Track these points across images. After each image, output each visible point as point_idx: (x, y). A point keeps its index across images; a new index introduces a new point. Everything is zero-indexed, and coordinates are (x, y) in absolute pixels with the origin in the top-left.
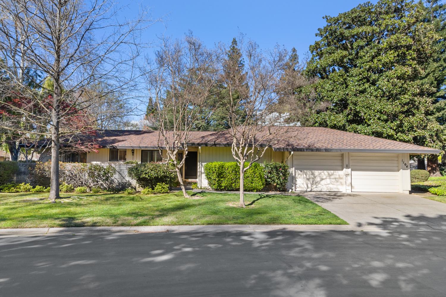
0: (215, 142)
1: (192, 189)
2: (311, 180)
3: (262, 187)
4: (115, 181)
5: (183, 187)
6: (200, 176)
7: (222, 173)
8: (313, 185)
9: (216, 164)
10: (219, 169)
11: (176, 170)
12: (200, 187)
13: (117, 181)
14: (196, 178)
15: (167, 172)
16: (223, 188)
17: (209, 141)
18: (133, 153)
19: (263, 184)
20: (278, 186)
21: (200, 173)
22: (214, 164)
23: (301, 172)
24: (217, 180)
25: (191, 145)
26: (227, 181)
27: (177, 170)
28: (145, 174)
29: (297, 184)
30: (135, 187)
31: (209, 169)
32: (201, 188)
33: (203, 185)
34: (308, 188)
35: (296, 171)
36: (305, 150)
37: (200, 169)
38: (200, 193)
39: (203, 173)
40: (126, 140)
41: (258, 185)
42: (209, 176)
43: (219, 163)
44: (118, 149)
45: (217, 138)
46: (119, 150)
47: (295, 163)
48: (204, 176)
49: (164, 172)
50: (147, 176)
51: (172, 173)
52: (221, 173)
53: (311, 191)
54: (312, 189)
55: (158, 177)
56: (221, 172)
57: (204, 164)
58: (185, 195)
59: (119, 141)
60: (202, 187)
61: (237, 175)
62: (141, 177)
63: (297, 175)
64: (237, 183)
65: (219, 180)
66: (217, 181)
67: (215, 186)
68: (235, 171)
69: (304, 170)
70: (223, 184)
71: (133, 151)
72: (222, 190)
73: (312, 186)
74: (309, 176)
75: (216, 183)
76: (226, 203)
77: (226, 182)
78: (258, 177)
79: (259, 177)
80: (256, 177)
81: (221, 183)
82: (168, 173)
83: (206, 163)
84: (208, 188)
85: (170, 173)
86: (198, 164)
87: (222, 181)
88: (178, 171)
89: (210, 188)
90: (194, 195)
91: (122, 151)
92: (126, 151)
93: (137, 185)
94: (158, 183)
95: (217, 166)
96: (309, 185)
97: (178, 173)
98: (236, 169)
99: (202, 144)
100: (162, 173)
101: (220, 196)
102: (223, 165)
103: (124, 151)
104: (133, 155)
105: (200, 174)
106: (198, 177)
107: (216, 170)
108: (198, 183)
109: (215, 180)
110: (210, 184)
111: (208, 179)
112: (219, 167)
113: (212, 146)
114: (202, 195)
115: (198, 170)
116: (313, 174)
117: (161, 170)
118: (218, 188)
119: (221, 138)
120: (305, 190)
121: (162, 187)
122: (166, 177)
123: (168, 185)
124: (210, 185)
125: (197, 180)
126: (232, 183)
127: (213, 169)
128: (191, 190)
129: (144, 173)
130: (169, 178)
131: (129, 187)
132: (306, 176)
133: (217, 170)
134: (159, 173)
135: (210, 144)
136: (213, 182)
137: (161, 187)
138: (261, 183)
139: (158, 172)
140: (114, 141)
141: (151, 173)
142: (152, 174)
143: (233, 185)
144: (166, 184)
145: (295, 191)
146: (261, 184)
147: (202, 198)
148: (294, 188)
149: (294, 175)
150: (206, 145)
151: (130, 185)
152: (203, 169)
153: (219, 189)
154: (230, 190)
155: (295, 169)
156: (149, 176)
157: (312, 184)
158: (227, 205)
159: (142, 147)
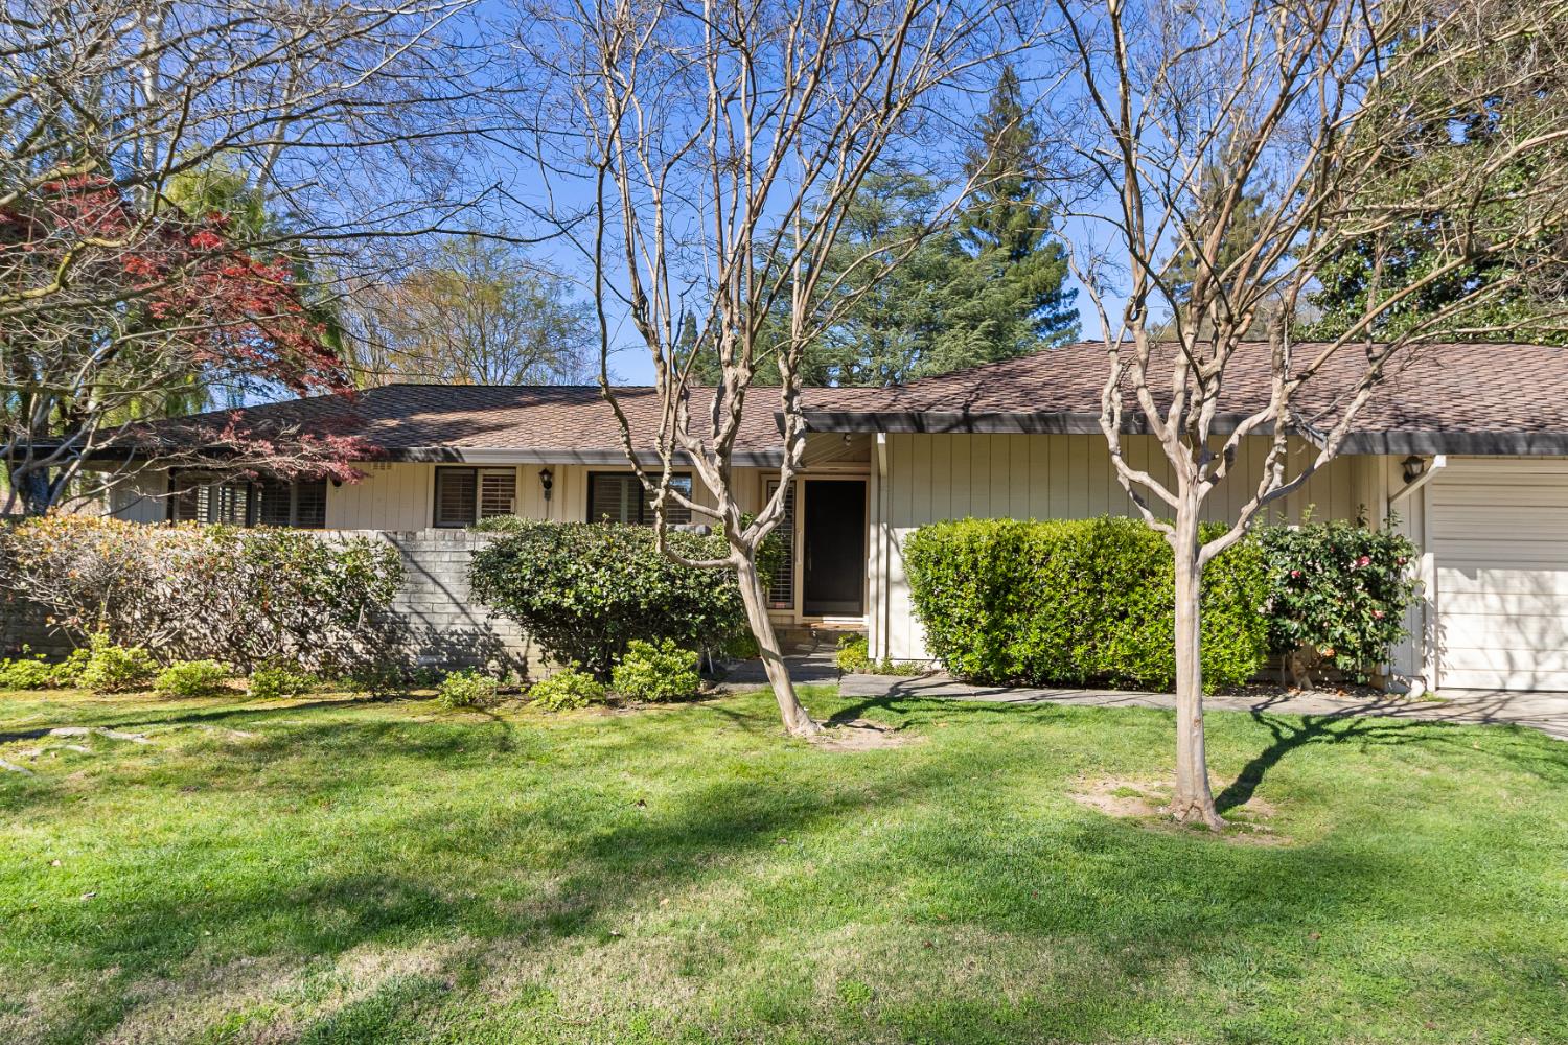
0: (966, 407)
1: (839, 673)
2: (1533, 626)
3: (1252, 663)
4: (412, 626)
5: (775, 669)
6: (883, 601)
7: (1012, 580)
8: (1541, 657)
9: (974, 530)
10: (995, 558)
11: (732, 559)
12: (879, 664)
13: (423, 628)
14: (861, 614)
15: (685, 577)
16: (1019, 668)
17: (930, 406)
18: (548, 485)
19: (1258, 651)
20: (1343, 661)
21: (883, 582)
22: (962, 532)
23: (1473, 577)
24: (983, 622)
25: (829, 422)
26: (1043, 630)
27: (736, 556)
28: (558, 584)
29: (1444, 651)
30: (525, 659)
31: (937, 563)
32: (888, 670)
33: (899, 648)
34: (1512, 671)
35: (1441, 571)
36: (1522, 448)
37: (883, 561)
38: (882, 701)
39: (899, 583)
40: (513, 425)
41: (1226, 653)
42: (932, 600)
43: (996, 527)
44: (475, 469)
45: (979, 392)
46: (481, 473)
47: (1433, 527)
48: (902, 599)
49: (668, 577)
50: (569, 601)
51: (717, 583)
52: (1008, 584)
53: (1531, 691)
54: (1535, 680)
55: (633, 604)
56: (1004, 575)
57: (901, 534)
58: (788, 718)
59: (482, 429)
60: (894, 663)
61: (1101, 592)
62: (537, 602)
63: (1444, 598)
64: (1102, 640)
65: (995, 624)
66: (985, 631)
67: (968, 657)
68: (1092, 569)
69: (1484, 569)
70: (1019, 650)
71: (547, 477)
72: (1009, 683)
73: (1536, 663)
74: (1520, 602)
75: (977, 643)
76: (1070, 782)
77: (1033, 639)
78: (1227, 608)
79: (1237, 609)
80: (1214, 607)
81: (1003, 644)
82: (691, 582)
83: (915, 530)
84: (927, 669)
85: (706, 580)
86: (873, 532)
87: (1012, 628)
88: (743, 564)
89: (937, 666)
90: (847, 716)
91: (494, 479)
92: (513, 479)
93: (536, 650)
94: (633, 643)
95: (985, 541)
96: (1523, 658)
97: (744, 581)
98: (1092, 558)
99: (893, 417)
100: (661, 580)
101: (1010, 725)
102: (1019, 538)
103: (503, 478)
104: (548, 496)
105: (883, 591)
106: (872, 604)
107: (975, 566)
108: (872, 636)
109: (970, 621)
110: (939, 645)
111: (930, 618)
112: (993, 548)
113: (952, 427)
114: (901, 720)
115: (871, 568)
116: (1541, 590)
117: (652, 564)
118: (990, 668)
119: (999, 389)
120: (1498, 686)
121: (656, 666)
122: (681, 603)
123: (692, 656)
124: (938, 654)
125: (867, 621)
126: (1070, 643)
127: (960, 558)
128: (834, 681)
129: (551, 580)
130: (701, 612)
131: (491, 657)
132: (1503, 601)
133: (984, 563)
134: (640, 581)
135: (941, 419)
136: (957, 636)
137: (646, 666)
138: (1244, 644)
139: (631, 576)
140: (455, 431)
141: (591, 582)
142: (595, 589)
143: (1079, 651)
144: (680, 645)
145: (1438, 688)
146: (1248, 646)
147: (897, 742)
148: (1428, 671)
149: (1429, 594)
150: (917, 421)
151: (495, 646)
152: (896, 559)
153: (996, 673)
154: (1057, 684)
155: (1439, 562)
156: (579, 599)
157: (1538, 651)
158: (1080, 799)
159: (586, 454)
